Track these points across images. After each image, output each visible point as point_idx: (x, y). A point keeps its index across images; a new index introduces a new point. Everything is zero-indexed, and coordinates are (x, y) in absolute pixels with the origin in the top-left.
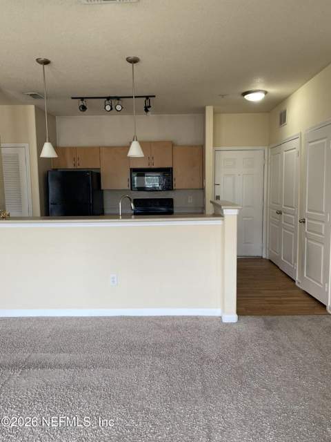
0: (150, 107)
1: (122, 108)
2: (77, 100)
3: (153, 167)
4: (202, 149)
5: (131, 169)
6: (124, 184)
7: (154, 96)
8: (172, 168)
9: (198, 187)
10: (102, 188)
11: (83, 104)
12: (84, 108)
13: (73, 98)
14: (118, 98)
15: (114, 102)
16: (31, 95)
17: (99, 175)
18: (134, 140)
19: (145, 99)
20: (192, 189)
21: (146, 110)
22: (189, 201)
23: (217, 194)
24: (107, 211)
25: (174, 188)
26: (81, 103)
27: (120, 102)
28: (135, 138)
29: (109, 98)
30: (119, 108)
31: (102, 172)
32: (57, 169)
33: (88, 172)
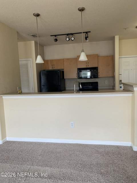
0: (88, 37)
1: (74, 39)
2: (53, 37)
3: (88, 67)
4: (113, 57)
5: (78, 68)
6: (75, 75)
7: (90, 32)
8: (98, 67)
9: (111, 76)
10: (65, 78)
11: (56, 38)
12: (56, 40)
13: (51, 36)
14: (72, 34)
15: (71, 36)
16: (32, 35)
17: (63, 72)
18: (82, 52)
19: (85, 33)
20: (108, 77)
21: (86, 39)
22: (106, 83)
23: (120, 79)
24: (67, 89)
25: (99, 77)
26: (55, 38)
27: (73, 36)
28: (83, 51)
29: (68, 35)
30: (73, 39)
31: (65, 71)
32: (45, 70)
33: (58, 71)
